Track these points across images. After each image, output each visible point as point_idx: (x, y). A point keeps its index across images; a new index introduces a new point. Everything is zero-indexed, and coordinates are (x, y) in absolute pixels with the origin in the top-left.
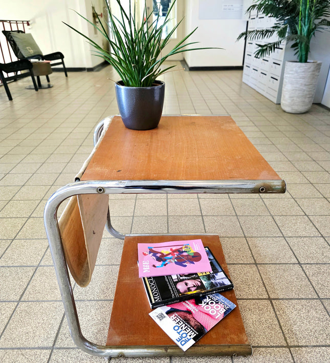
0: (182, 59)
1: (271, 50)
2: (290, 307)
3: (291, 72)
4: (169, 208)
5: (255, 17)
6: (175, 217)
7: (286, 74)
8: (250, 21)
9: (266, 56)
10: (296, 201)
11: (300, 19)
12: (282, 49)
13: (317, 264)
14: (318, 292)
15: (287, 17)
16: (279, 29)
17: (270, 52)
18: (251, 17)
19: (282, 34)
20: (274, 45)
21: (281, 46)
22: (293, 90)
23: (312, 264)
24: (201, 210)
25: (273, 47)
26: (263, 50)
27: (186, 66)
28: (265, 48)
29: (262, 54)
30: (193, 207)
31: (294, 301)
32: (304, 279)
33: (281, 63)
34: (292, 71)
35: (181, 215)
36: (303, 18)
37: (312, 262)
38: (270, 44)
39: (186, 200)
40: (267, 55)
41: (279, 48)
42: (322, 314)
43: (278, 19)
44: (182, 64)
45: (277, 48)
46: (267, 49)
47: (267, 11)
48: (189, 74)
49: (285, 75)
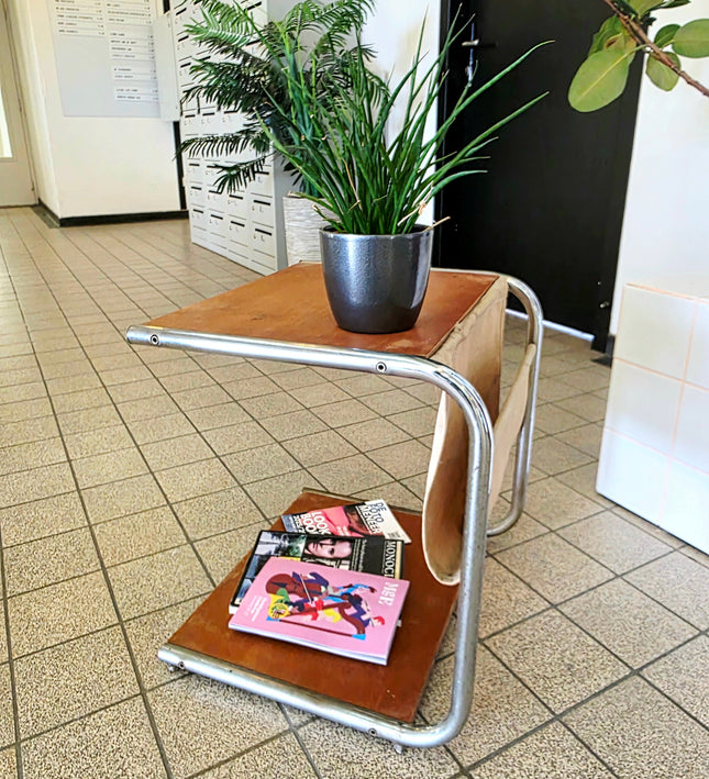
0: (33, 202)
1: (248, 174)
2: (513, 772)
3: (297, 218)
4: (117, 595)
5: (195, 112)
6: (145, 619)
7: (289, 221)
8: (183, 121)
9: (241, 190)
10: (406, 486)
11: (293, 116)
12: (267, 173)
13: (510, 627)
14: (545, 701)
15: (269, 113)
16: (255, 136)
17: (247, 179)
18: (185, 114)
19: (261, 144)
20: (252, 167)
21: (265, 169)
22: (309, 252)
23: (501, 631)
24: (209, 576)
25: (251, 170)
26: (233, 177)
27: (49, 216)
28: (234, 172)
29: (230, 184)
30: (184, 572)
31: (513, 751)
32: (505, 680)
33: (272, 201)
34: (300, 214)
35: (158, 606)
36: (300, 116)
37: (500, 627)
38: (245, 164)
39: (160, 555)
40: (242, 188)
41: (262, 173)
42: (579, 757)
43: (250, 116)
44: (37, 213)
45: (258, 172)
46: (238, 174)
47: (223, 100)
48: (62, 233)
49: (287, 224)
